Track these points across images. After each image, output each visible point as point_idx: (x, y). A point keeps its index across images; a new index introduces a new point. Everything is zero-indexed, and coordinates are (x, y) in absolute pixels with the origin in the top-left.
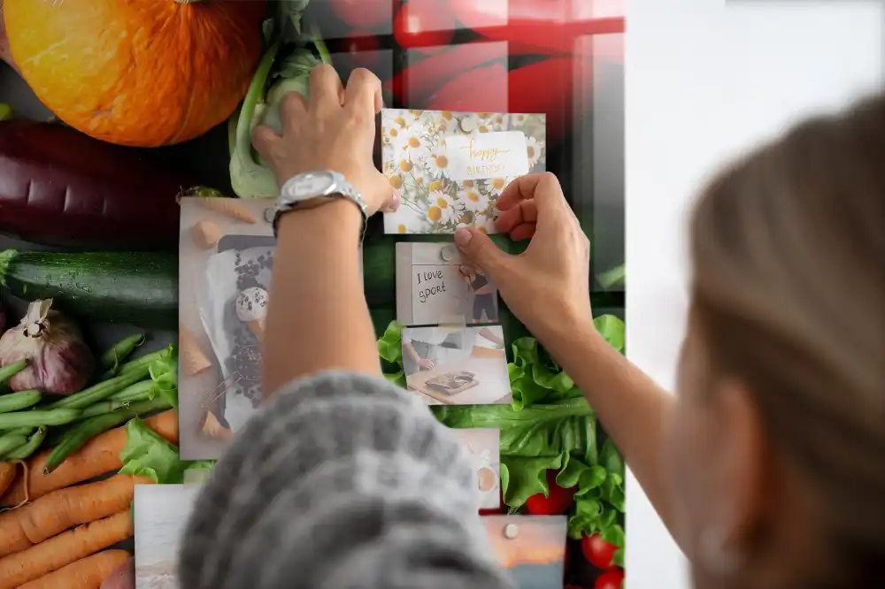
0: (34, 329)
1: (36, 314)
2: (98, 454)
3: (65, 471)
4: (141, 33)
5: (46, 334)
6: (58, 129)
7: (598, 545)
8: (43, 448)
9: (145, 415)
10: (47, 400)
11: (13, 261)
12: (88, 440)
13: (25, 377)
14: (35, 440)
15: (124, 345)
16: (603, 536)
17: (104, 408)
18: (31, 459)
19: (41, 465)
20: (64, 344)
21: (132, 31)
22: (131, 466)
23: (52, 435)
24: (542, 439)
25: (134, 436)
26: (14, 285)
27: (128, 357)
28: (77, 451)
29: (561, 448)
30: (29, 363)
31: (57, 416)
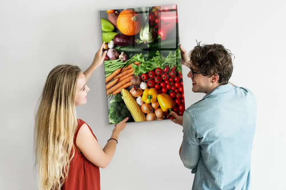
0: (122, 55)
1: (122, 53)
2: (129, 66)
3: (126, 68)
4: (130, 24)
5: (123, 55)
6: (123, 34)
7: (179, 72)
8: (124, 66)
9: (134, 62)
10: (124, 61)
11: (120, 48)
12: (128, 65)
13: (122, 59)
14: (123, 66)
15: (131, 55)
16: (180, 71)
17: (129, 62)
18: (123, 67)
19: (124, 68)
20: (125, 56)
21: (129, 24)
22: (133, 67)
23: (125, 65)
24: (173, 62)
25: (133, 64)
26: (120, 50)
27: (131, 57)
28: (127, 66)
29: (175, 62)
30: (122, 58)
31: (125, 63)
